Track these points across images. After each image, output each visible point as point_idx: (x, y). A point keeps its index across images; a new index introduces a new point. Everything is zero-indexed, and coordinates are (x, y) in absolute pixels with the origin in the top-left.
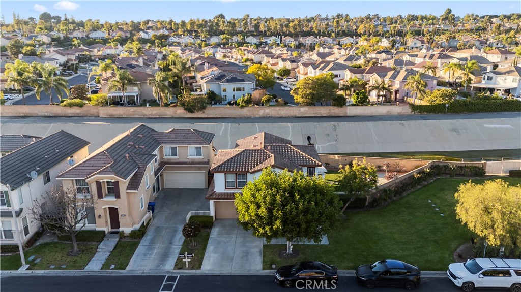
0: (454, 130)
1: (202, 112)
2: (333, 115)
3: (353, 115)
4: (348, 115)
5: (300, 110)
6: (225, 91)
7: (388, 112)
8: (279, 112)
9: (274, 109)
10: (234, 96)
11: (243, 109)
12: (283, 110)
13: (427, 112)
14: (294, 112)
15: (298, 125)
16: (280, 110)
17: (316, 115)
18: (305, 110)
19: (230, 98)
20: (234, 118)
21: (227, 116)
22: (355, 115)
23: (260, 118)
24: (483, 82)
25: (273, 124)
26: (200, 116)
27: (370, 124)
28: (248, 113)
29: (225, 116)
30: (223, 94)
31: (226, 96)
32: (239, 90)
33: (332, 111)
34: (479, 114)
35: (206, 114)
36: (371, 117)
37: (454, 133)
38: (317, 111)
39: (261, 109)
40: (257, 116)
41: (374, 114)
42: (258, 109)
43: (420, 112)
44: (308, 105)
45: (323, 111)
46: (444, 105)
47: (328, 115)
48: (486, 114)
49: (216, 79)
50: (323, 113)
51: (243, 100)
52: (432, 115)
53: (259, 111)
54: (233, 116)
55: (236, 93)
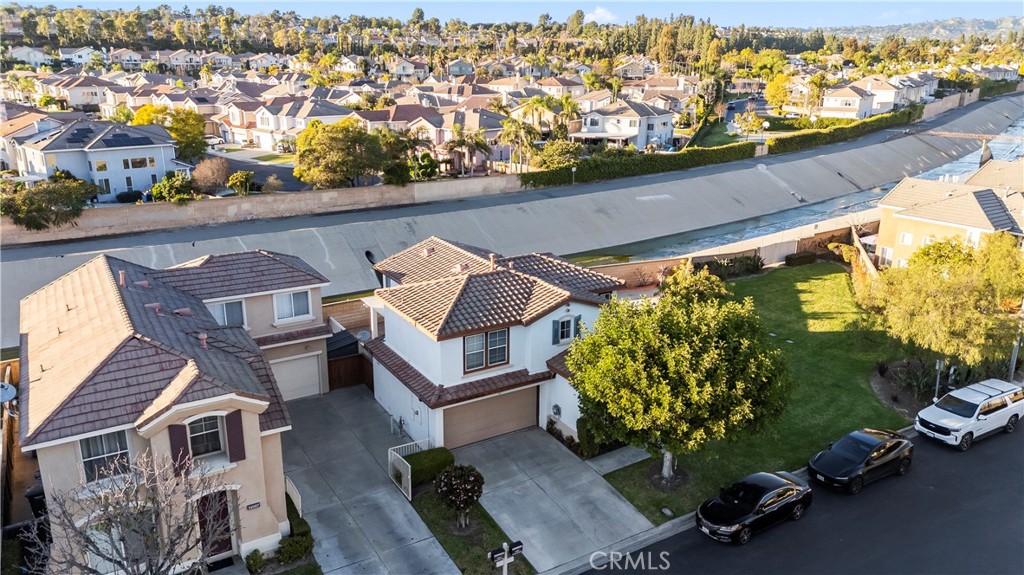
0: (601, 210)
1: (68, 225)
2: (390, 203)
3: (425, 201)
4: (417, 201)
5: (321, 199)
6: (103, 168)
7: (485, 189)
8: (275, 207)
9: (261, 202)
10: (129, 180)
11: (183, 208)
12: (283, 201)
13: (544, 184)
14: (307, 204)
15: (335, 231)
16: (275, 201)
17: (356, 207)
18: (331, 199)
19: (118, 186)
20: (164, 231)
21: (143, 229)
22: (430, 200)
23: (230, 224)
24: (584, 129)
25: (279, 234)
26: (64, 236)
27: (470, 215)
28: (198, 216)
29: (137, 230)
30: (98, 177)
31: (107, 181)
32: (140, 164)
33: (387, 196)
34: (616, 181)
35: (82, 229)
36: (461, 201)
37: (602, 215)
38: (356, 199)
39: (233, 204)
40: (223, 220)
41: (462, 196)
42: (223, 203)
43: (534, 186)
44: (334, 187)
45: (368, 196)
46: (568, 169)
47: (380, 204)
48: (626, 179)
49: (70, 141)
50: (368, 201)
51: (171, 187)
52: (552, 189)
53: (225, 208)
54: (159, 227)
55: (132, 172)
